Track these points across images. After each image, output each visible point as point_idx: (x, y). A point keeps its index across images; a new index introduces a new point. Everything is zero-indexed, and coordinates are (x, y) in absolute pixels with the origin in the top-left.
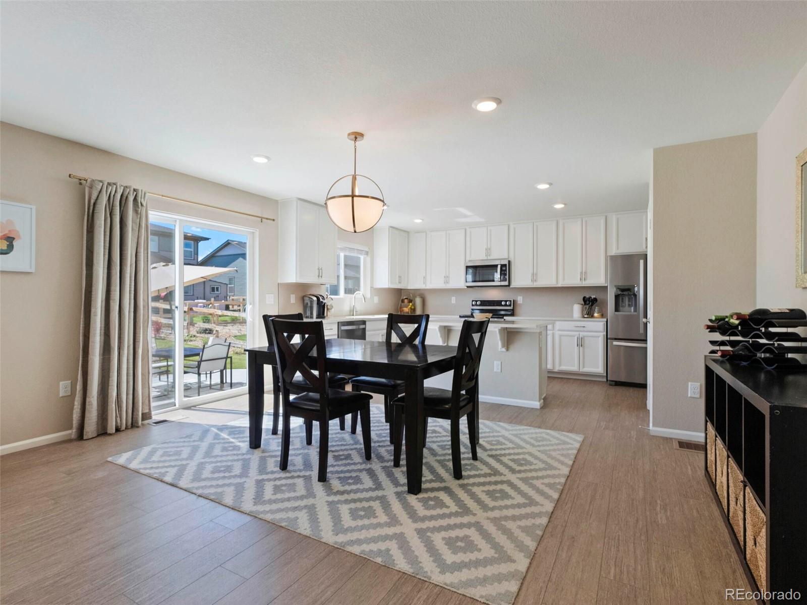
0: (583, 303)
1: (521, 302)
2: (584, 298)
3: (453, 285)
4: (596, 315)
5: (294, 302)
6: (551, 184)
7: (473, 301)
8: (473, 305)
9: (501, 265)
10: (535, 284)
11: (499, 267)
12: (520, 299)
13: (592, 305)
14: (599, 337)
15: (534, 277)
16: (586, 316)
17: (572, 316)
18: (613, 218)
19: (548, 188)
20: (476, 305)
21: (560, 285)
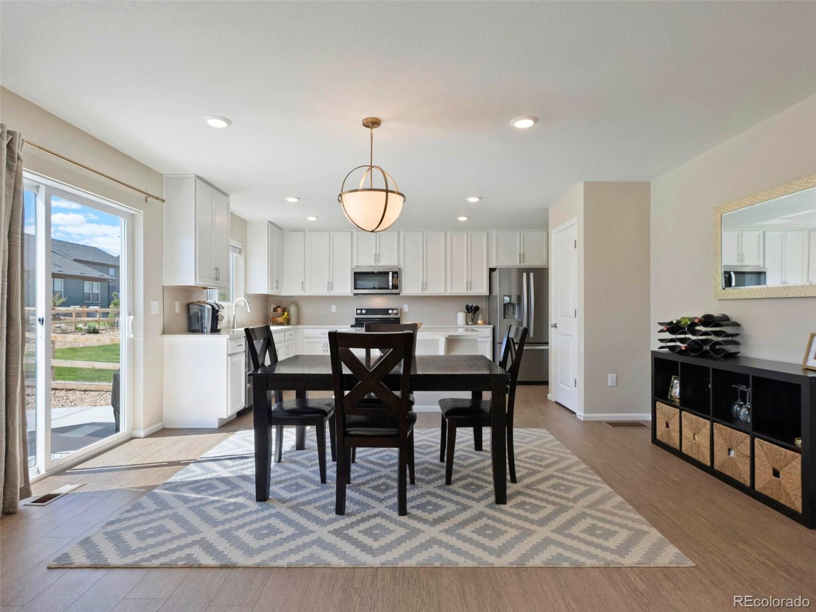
0: (466, 311)
1: (407, 311)
2: (467, 306)
3: (337, 292)
4: (479, 322)
5: (179, 312)
6: (480, 198)
7: (357, 310)
8: (357, 314)
9: (392, 272)
10: (424, 292)
11: (391, 274)
12: (406, 308)
13: (474, 313)
14: (486, 342)
15: (424, 286)
16: (470, 323)
17: (457, 324)
18: (494, 234)
19: (477, 202)
20: (361, 314)
21: (448, 294)
